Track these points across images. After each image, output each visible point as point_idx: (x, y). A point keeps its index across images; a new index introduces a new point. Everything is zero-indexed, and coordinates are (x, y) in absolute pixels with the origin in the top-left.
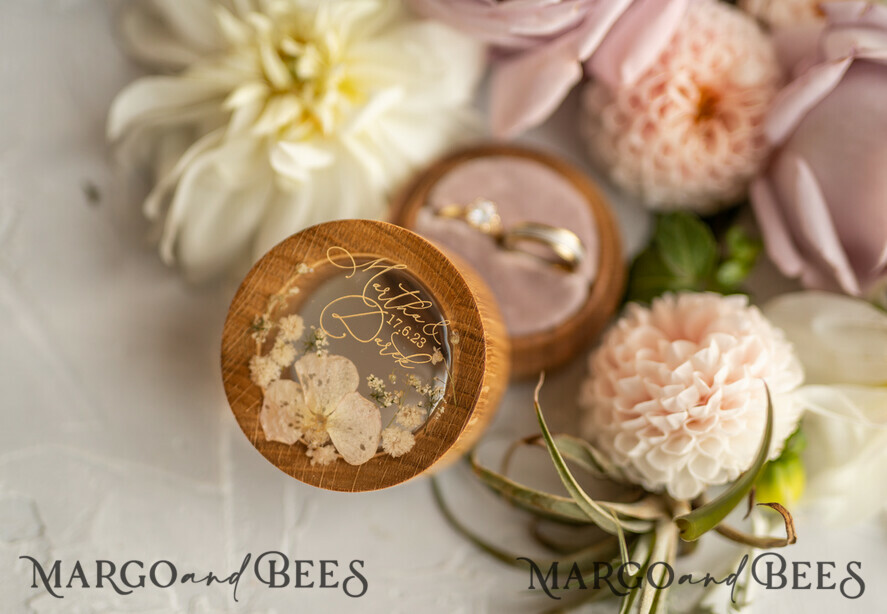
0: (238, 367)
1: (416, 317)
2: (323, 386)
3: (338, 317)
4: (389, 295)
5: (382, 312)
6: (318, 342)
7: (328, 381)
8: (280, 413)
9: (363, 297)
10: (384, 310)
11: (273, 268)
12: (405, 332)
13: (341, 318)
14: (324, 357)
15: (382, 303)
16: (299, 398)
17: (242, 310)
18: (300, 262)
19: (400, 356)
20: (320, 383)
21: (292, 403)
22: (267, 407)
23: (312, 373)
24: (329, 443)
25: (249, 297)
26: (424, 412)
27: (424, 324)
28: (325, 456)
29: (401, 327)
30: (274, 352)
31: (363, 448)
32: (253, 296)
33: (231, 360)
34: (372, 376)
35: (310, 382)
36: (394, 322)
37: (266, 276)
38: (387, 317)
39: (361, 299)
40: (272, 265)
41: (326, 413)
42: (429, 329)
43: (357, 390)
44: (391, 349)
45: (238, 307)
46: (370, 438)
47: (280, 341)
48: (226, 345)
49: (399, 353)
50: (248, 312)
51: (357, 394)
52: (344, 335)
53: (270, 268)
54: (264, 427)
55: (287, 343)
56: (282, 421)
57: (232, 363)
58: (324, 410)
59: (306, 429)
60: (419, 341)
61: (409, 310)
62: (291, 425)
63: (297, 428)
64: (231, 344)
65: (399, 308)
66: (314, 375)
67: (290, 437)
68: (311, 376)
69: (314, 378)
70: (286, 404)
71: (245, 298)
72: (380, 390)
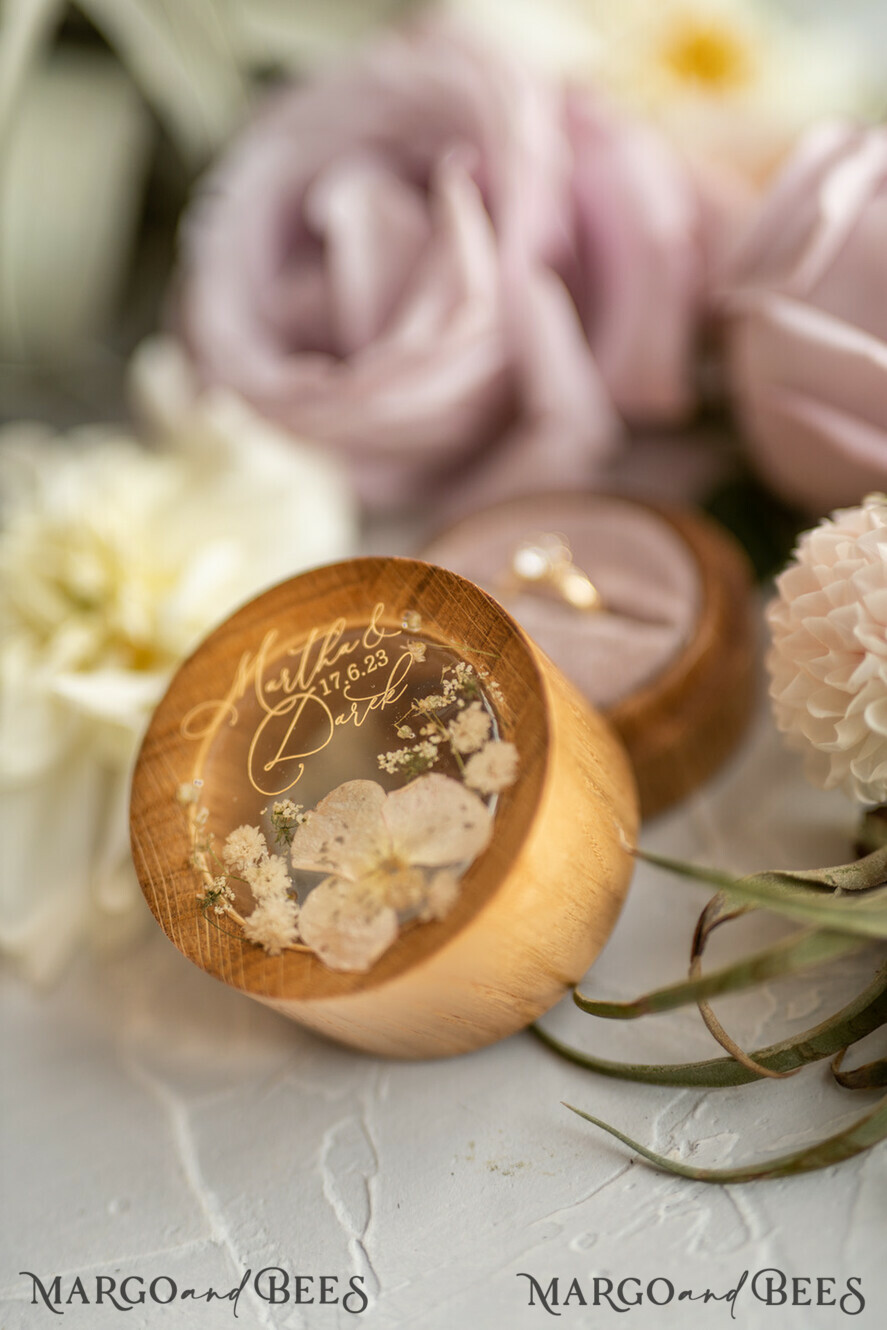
0: (241, 960)
1: (344, 650)
2: (347, 837)
3: (272, 764)
4: (292, 676)
5: (307, 696)
6: (286, 814)
7: (345, 826)
8: (341, 928)
9: (272, 713)
10: (306, 691)
11: (154, 830)
12: (354, 675)
13: (277, 760)
14: (310, 815)
15: (298, 690)
16: (341, 888)
17: (174, 908)
18: (176, 790)
19: (380, 698)
20: (340, 840)
21: (341, 903)
22: (324, 949)
23: (320, 846)
24: (430, 872)
25: (165, 887)
26: (476, 705)
27: (361, 643)
28: (444, 892)
29: (344, 676)
30: (257, 888)
31: (468, 826)
32: (168, 881)
33: (225, 962)
34: (381, 757)
35: (330, 857)
36: (331, 685)
37: (157, 847)
38: (319, 692)
39: (274, 717)
40: (149, 828)
41: (385, 853)
42: (372, 638)
43: (387, 792)
44: (362, 706)
45: (165, 910)
46: (464, 808)
47: (249, 872)
48: (199, 957)
49: (375, 698)
50: (184, 903)
51: (392, 795)
52: (301, 766)
53: (152, 835)
54: (346, 965)
55: (258, 862)
56: (354, 932)
57: (229, 964)
58: (378, 852)
59: (387, 899)
60: (377, 660)
61: (330, 656)
62: (368, 920)
63: (378, 912)
64: (203, 949)
65: (318, 669)
66: (324, 844)
67: (384, 929)
68: (324, 850)
69: (328, 846)
70: (336, 913)
71: (162, 892)
72: (407, 757)
